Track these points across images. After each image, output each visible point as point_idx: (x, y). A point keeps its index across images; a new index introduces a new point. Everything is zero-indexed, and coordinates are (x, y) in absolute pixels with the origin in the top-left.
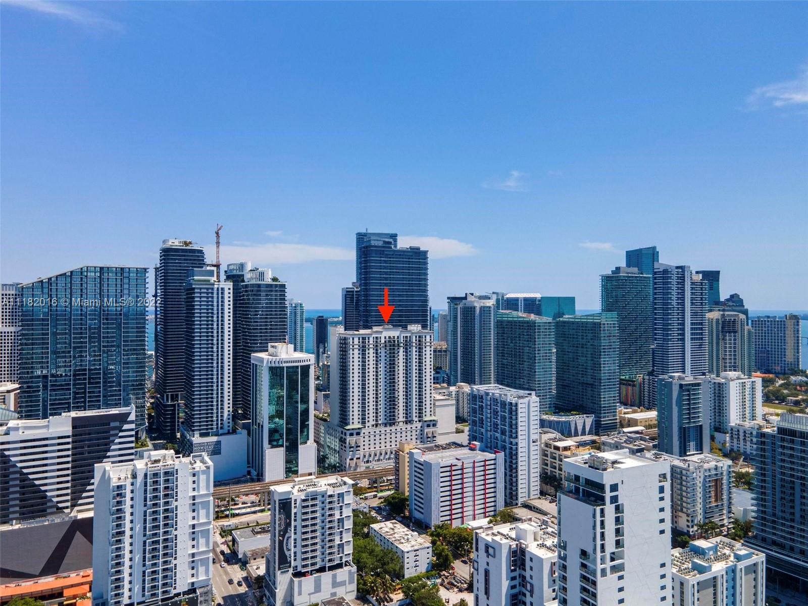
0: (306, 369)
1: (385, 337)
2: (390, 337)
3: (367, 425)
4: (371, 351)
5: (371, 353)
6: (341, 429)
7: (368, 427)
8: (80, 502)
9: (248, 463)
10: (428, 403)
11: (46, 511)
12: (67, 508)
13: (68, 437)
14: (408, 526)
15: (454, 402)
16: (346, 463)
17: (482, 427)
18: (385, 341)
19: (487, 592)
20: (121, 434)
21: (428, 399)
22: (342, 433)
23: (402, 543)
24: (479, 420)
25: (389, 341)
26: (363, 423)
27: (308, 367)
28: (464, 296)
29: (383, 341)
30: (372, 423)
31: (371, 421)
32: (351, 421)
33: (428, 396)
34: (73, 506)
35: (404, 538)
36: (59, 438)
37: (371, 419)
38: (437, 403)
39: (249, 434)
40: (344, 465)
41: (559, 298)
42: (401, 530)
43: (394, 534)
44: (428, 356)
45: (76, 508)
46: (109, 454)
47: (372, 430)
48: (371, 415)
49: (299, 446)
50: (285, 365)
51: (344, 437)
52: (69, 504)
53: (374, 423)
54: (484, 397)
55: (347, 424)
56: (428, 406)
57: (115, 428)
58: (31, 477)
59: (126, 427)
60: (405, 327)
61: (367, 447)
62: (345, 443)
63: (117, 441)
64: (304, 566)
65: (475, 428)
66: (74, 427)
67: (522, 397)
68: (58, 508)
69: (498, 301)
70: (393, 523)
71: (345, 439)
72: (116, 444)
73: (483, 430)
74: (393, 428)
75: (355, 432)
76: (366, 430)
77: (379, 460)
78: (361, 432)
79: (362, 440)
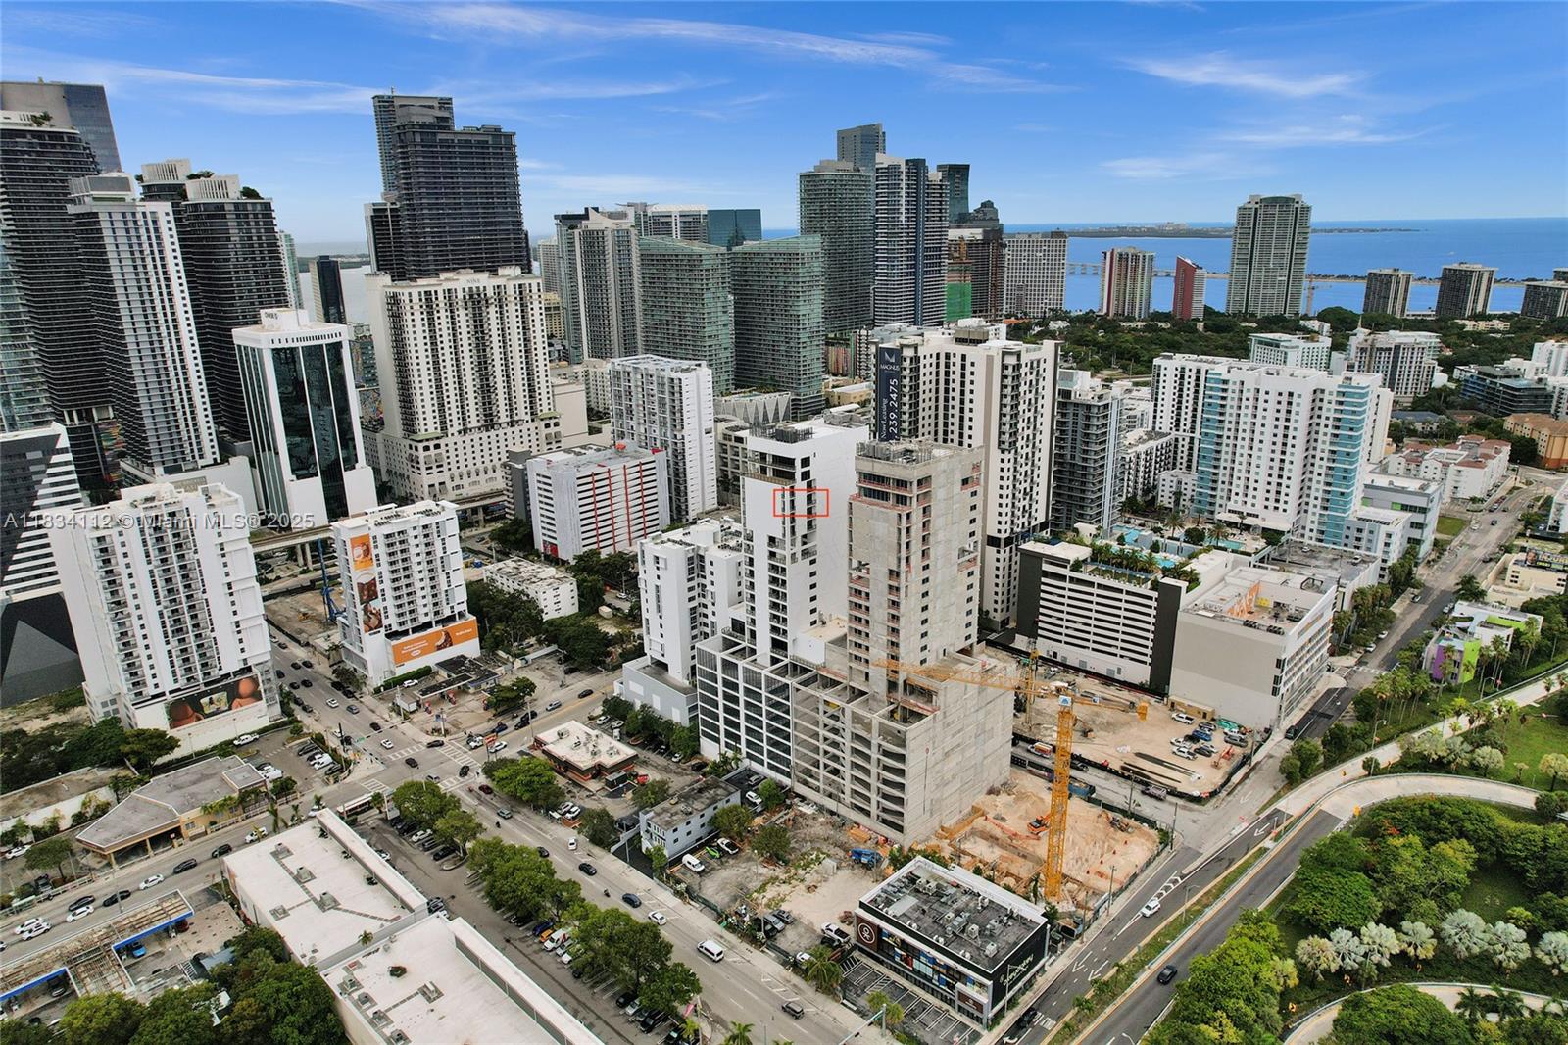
0: (336, 348)
1: (464, 290)
2: (471, 289)
3: (450, 431)
4: (443, 314)
5: (443, 317)
6: (407, 442)
7: (452, 435)
9: (257, 506)
10: (543, 391)
14: (538, 561)
15: (583, 387)
17: (632, 419)
18: (464, 296)
21: (543, 385)
22: (410, 447)
25: (471, 296)
26: (444, 429)
27: (339, 344)
28: (583, 212)
29: (460, 295)
30: (457, 428)
31: (455, 426)
32: (423, 428)
33: (543, 380)
35: (535, 577)
37: (455, 422)
38: (557, 391)
39: (252, 462)
41: (736, 212)
42: (527, 568)
43: (520, 574)
44: (537, 317)
47: (459, 439)
48: (454, 416)
49: (345, 474)
50: (299, 345)
51: (415, 453)
53: (461, 427)
54: (631, 374)
55: (417, 433)
56: (544, 396)
57: (36, 462)
59: (55, 459)
60: (494, 273)
61: (453, 465)
62: (419, 463)
63: (47, 481)
64: (401, 624)
65: (621, 421)
67: (687, 370)
69: (637, 217)
70: (516, 561)
71: (417, 457)
72: (45, 487)
73: (633, 423)
74: (492, 433)
75: (431, 444)
76: (450, 440)
77: (475, 483)
78: (442, 442)
79: (445, 455)
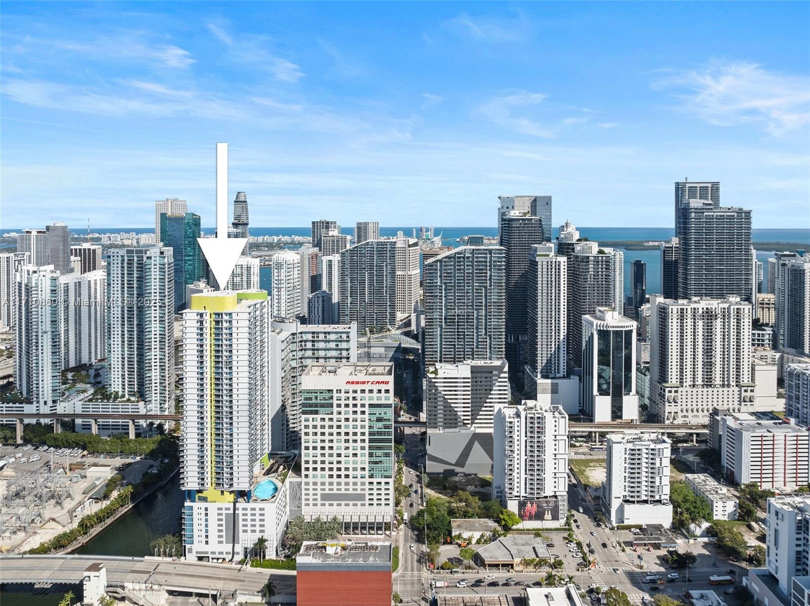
0: (629, 333)
1: (703, 309)
2: (707, 309)
3: (685, 384)
4: (689, 320)
5: (689, 322)
6: (660, 386)
7: (686, 386)
8: (476, 421)
9: (580, 403)
11: (457, 423)
12: (469, 424)
13: (469, 378)
14: (718, 481)
15: (776, 368)
16: (664, 415)
17: (798, 403)
18: (703, 312)
19: (776, 544)
20: (499, 380)
21: (746, 367)
22: (661, 389)
23: (712, 494)
24: (795, 396)
25: (707, 313)
26: (681, 382)
27: (631, 331)
29: (700, 311)
30: (690, 383)
31: (688, 381)
32: (670, 380)
33: (746, 363)
34: (472, 423)
35: (714, 490)
36: (464, 378)
37: (688, 380)
38: (757, 368)
39: (580, 380)
40: (663, 416)
42: (711, 483)
43: (706, 485)
44: (746, 327)
45: (474, 425)
46: (492, 392)
47: (689, 389)
48: (689, 377)
49: (624, 397)
50: (611, 329)
51: (663, 393)
52: (469, 422)
53: (692, 383)
54: (800, 376)
55: (666, 382)
56: (746, 371)
57: (496, 375)
58: (449, 401)
59: (502, 375)
60: (723, 298)
61: (684, 404)
62: (664, 398)
63: (497, 384)
65: (791, 402)
66: (472, 372)
68: (464, 424)
70: (705, 476)
71: (664, 395)
72: (496, 386)
73: (799, 406)
74: (710, 389)
75: (673, 389)
76: (684, 389)
77: (696, 416)
78: (680, 389)
79: (680, 397)
